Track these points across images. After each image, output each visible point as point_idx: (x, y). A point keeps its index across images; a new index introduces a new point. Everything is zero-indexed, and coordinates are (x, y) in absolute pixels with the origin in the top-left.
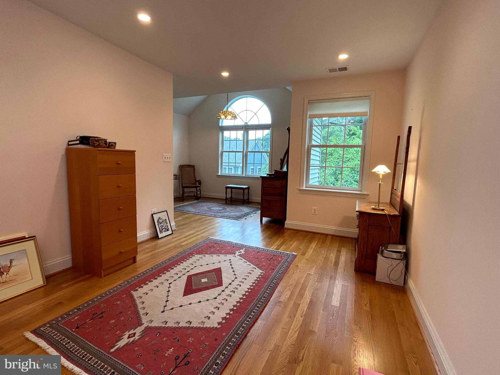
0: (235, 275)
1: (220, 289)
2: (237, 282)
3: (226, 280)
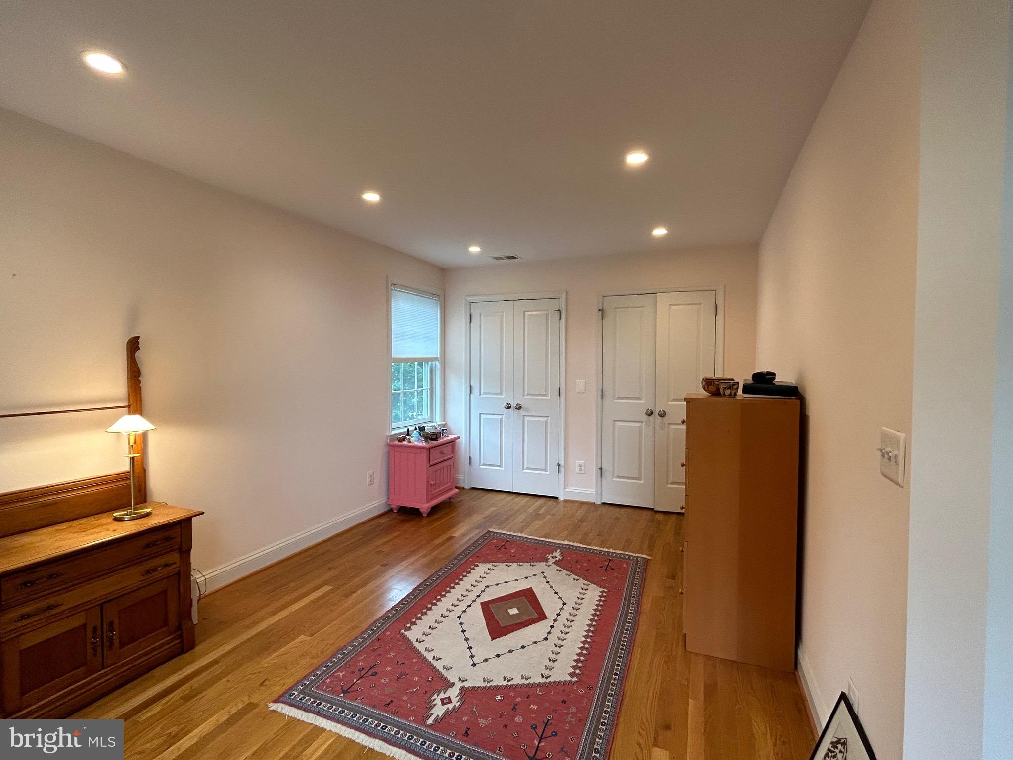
0: (461, 624)
1: (486, 598)
2: (458, 611)
3: (477, 612)
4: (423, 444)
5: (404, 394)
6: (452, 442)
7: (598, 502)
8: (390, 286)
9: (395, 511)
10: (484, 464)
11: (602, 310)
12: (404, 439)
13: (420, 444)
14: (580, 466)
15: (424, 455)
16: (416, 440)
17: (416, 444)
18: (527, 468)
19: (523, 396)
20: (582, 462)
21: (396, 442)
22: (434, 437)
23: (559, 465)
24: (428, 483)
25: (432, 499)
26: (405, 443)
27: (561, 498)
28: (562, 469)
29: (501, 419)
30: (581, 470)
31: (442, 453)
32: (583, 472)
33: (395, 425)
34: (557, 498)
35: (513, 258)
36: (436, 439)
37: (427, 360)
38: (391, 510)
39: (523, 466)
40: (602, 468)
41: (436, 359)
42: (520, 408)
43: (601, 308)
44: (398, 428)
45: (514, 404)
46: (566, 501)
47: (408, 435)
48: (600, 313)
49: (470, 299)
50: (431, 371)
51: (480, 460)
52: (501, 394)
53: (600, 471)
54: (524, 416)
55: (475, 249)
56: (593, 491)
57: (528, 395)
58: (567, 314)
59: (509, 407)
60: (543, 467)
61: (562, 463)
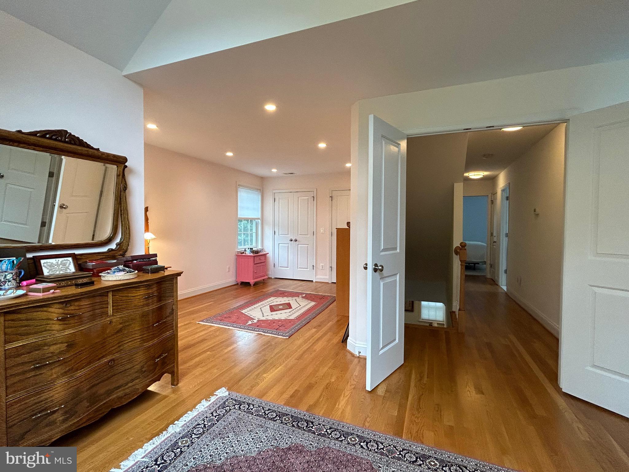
0: (261, 309)
4: (252, 254)
5: (244, 234)
6: (265, 255)
7: (330, 282)
8: (238, 186)
9: (239, 284)
10: (280, 267)
11: (331, 197)
12: (243, 253)
13: (250, 255)
14: (322, 266)
15: (252, 259)
16: (248, 253)
17: (249, 254)
18: (300, 268)
19: (298, 235)
20: (323, 264)
21: (240, 254)
22: (257, 252)
23: (313, 266)
24: (254, 271)
25: (255, 278)
26: (244, 254)
27: (314, 281)
28: (314, 268)
29: (288, 246)
30: (322, 268)
31: (260, 259)
32: (323, 269)
33: (239, 247)
34: (313, 281)
35: (292, 174)
36: (257, 253)
37: (255, 219)
38: (238, 284)
39: (298, 267)
40: (331, 267)
41: (259, 219)
42: (296, 241)
43: (331, 196)
44: (241, 248)
45: (294, 239)
46: (316, 282)
47: (245, 251)
48: (331, 198)
49: (274, 191)
50: (257, 224)
51: (279, 265)
52: (288, 234)
53: (330, 268)
54: (298, 244)
55: (274, 170)
56: (327, 277)
57: (300, 235)
58: (316, 199)
59: (292, 241)
60: (306, 267)
61: (315, 265)
